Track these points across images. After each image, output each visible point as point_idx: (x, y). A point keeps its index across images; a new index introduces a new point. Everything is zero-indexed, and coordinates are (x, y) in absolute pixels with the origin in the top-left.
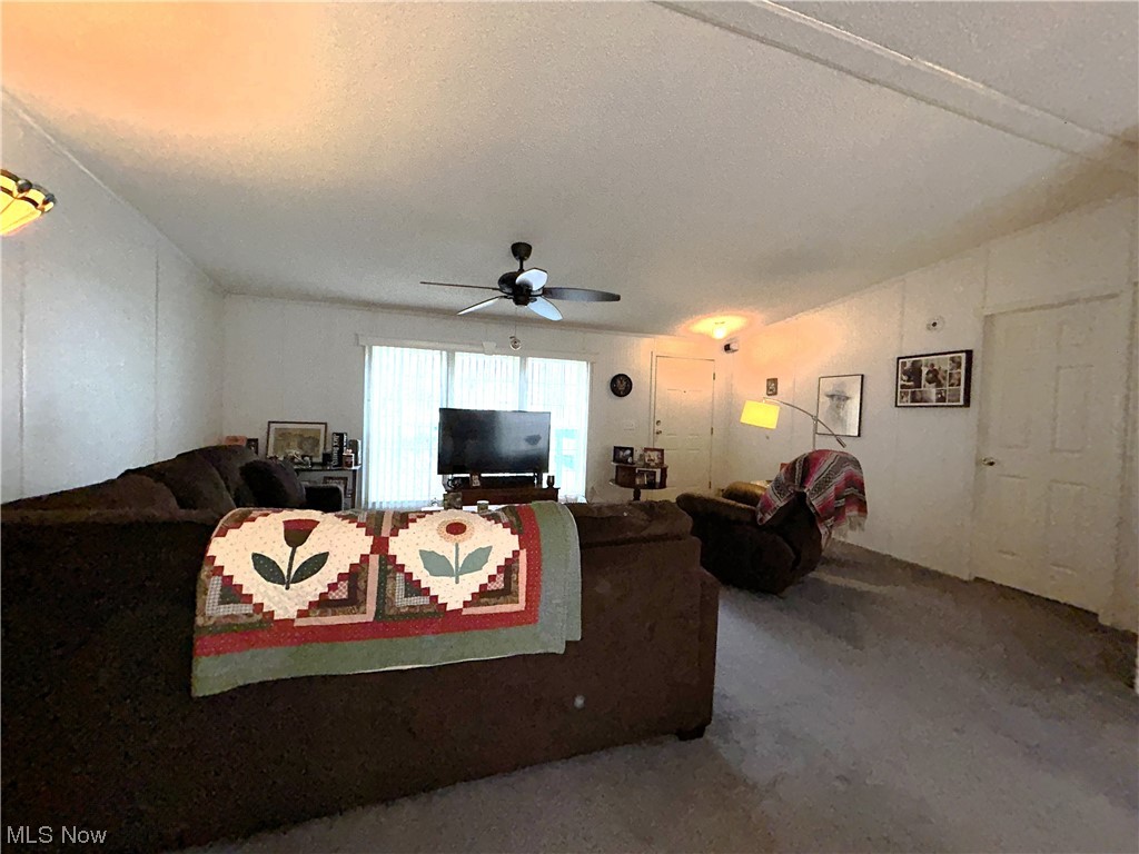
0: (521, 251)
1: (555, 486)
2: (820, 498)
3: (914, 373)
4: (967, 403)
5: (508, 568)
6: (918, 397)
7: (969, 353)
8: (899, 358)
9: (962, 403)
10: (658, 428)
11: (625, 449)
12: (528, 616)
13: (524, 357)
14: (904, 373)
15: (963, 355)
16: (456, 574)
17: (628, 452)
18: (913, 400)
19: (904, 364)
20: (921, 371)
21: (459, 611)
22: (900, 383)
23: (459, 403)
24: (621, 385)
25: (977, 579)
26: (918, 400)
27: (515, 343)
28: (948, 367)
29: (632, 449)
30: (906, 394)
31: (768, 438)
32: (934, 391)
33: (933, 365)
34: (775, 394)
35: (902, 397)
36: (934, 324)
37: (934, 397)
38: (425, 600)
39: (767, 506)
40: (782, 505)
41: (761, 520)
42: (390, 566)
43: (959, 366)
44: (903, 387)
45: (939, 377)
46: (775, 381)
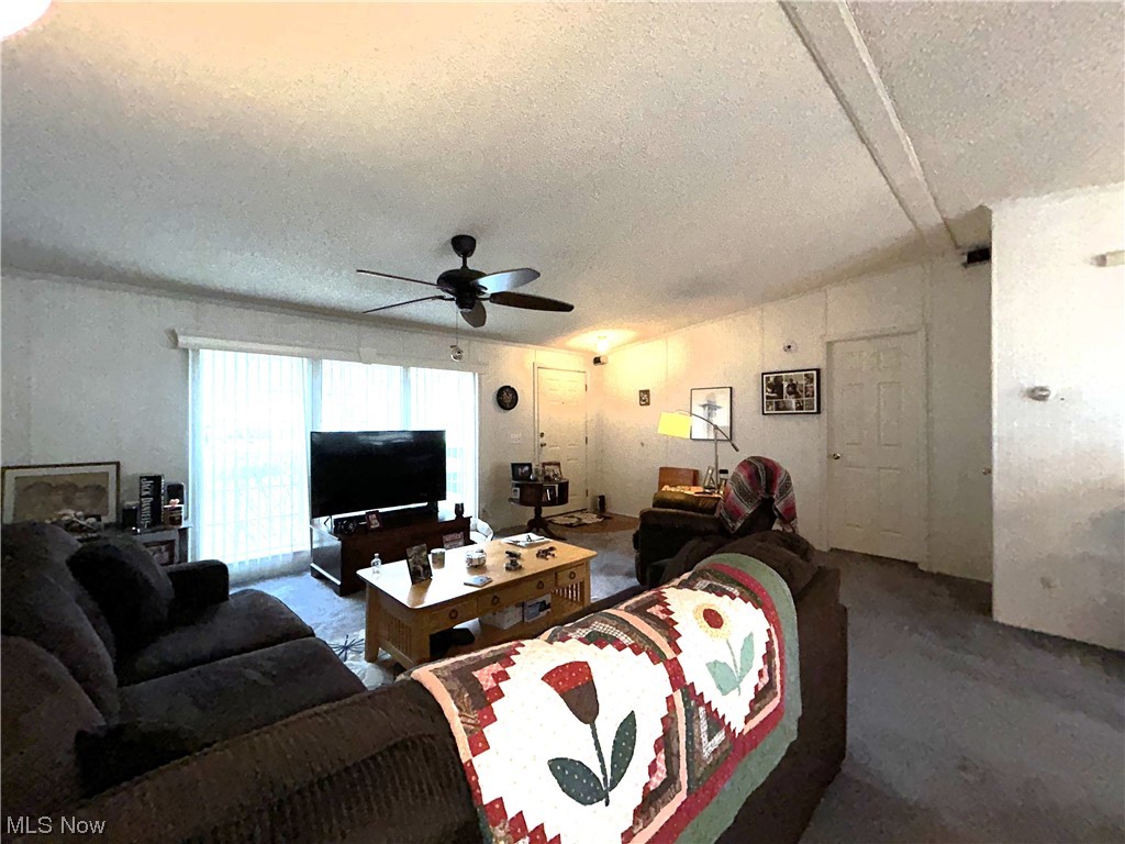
0: (463, 245)
1: (465, 515)
2: (782, 503)
3: (776, 386)
4: (819, 412)
6: (781, 406)
7: (818, 371)
8: (763, 374)
9: (815, 411)
10: (542, 440)
11: (524, 465)
13: (406, 367)
14: (769, 386)
15: (815, 372)
17: (527, 468)
18: (778, 409)
19: (768, 379)
20: (782, 386)
22: (765, 394)
23: (332, 424)
24: (506, 398)
25: (832, 550)
26: (781, 407)
27: (458, 354)
28: (804, 382)
29: (530, 465)
30: (771, 403)
31: (642, 444)
32: (794, 401)
33: (791, 380)
34: (648, 404)
35: (768, 406)
36: (789, 347)
37: (794, 406)
39: (734, 513)
40: (750, 512)
41: (733, 529)
43: (812, 379)
44: (768, 397)
45: (798, 390)
46: (647, 392)
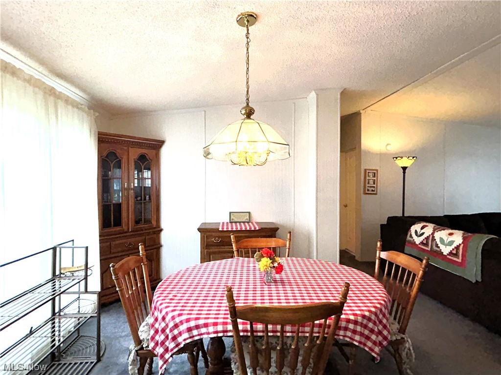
5: (457, 248)
12: (461, 264)
16: (446, 245)
21: (446, 256)
38: (438, 250)
42: (433, 239)
